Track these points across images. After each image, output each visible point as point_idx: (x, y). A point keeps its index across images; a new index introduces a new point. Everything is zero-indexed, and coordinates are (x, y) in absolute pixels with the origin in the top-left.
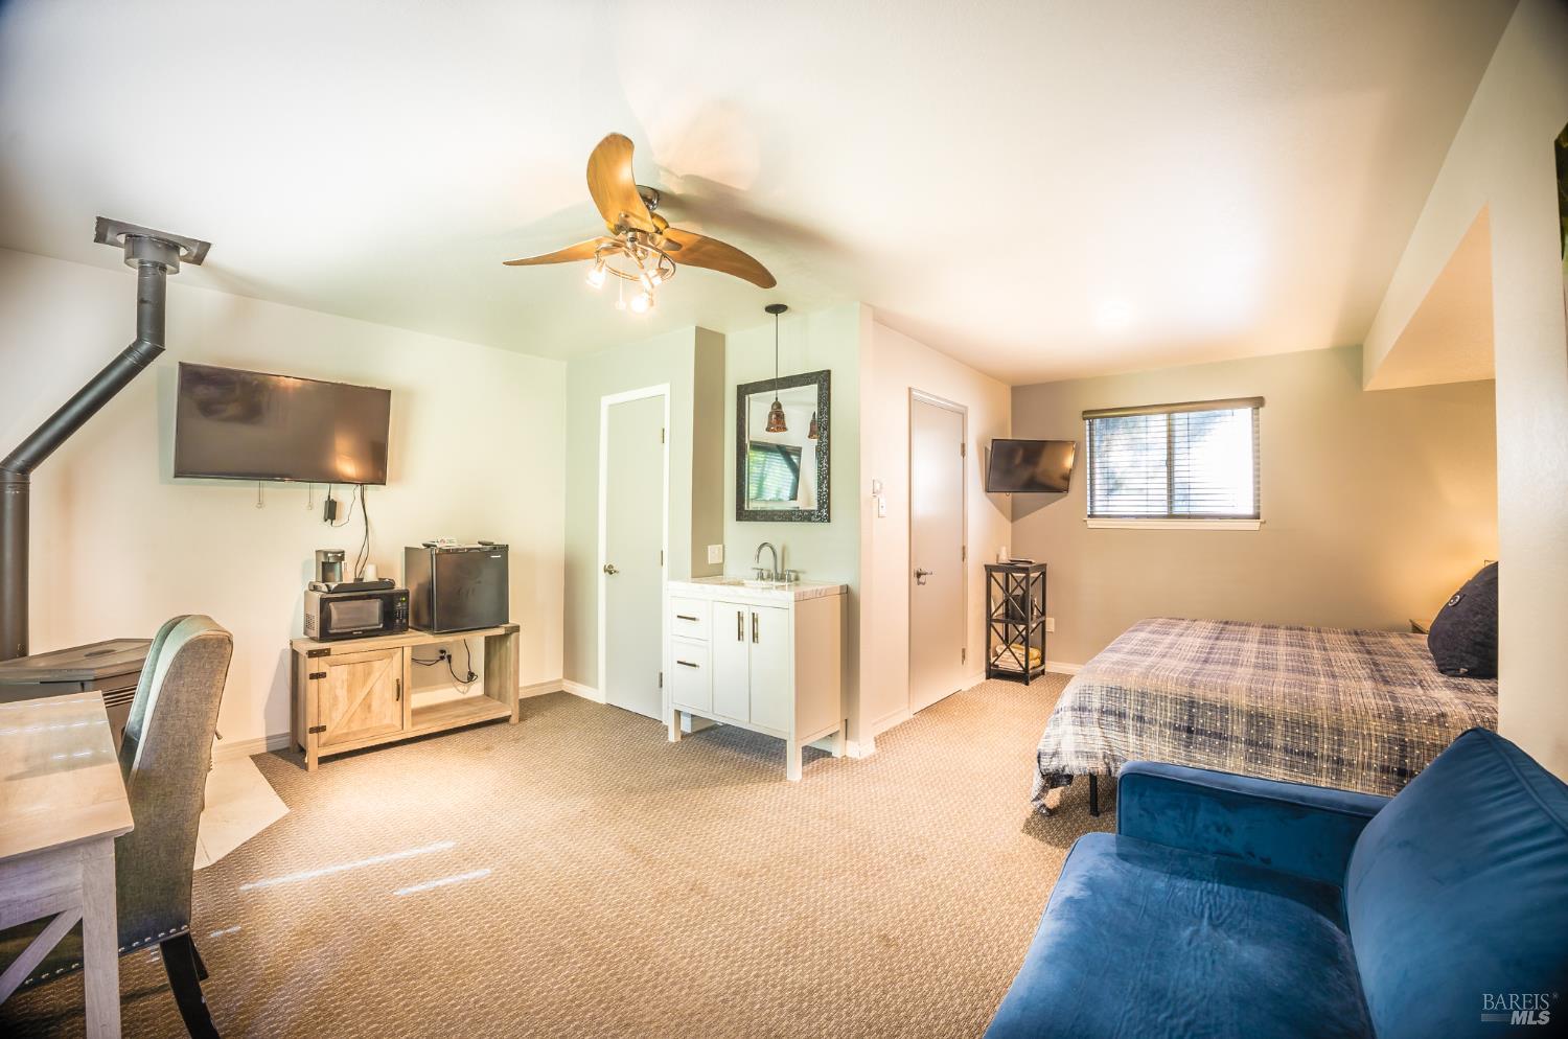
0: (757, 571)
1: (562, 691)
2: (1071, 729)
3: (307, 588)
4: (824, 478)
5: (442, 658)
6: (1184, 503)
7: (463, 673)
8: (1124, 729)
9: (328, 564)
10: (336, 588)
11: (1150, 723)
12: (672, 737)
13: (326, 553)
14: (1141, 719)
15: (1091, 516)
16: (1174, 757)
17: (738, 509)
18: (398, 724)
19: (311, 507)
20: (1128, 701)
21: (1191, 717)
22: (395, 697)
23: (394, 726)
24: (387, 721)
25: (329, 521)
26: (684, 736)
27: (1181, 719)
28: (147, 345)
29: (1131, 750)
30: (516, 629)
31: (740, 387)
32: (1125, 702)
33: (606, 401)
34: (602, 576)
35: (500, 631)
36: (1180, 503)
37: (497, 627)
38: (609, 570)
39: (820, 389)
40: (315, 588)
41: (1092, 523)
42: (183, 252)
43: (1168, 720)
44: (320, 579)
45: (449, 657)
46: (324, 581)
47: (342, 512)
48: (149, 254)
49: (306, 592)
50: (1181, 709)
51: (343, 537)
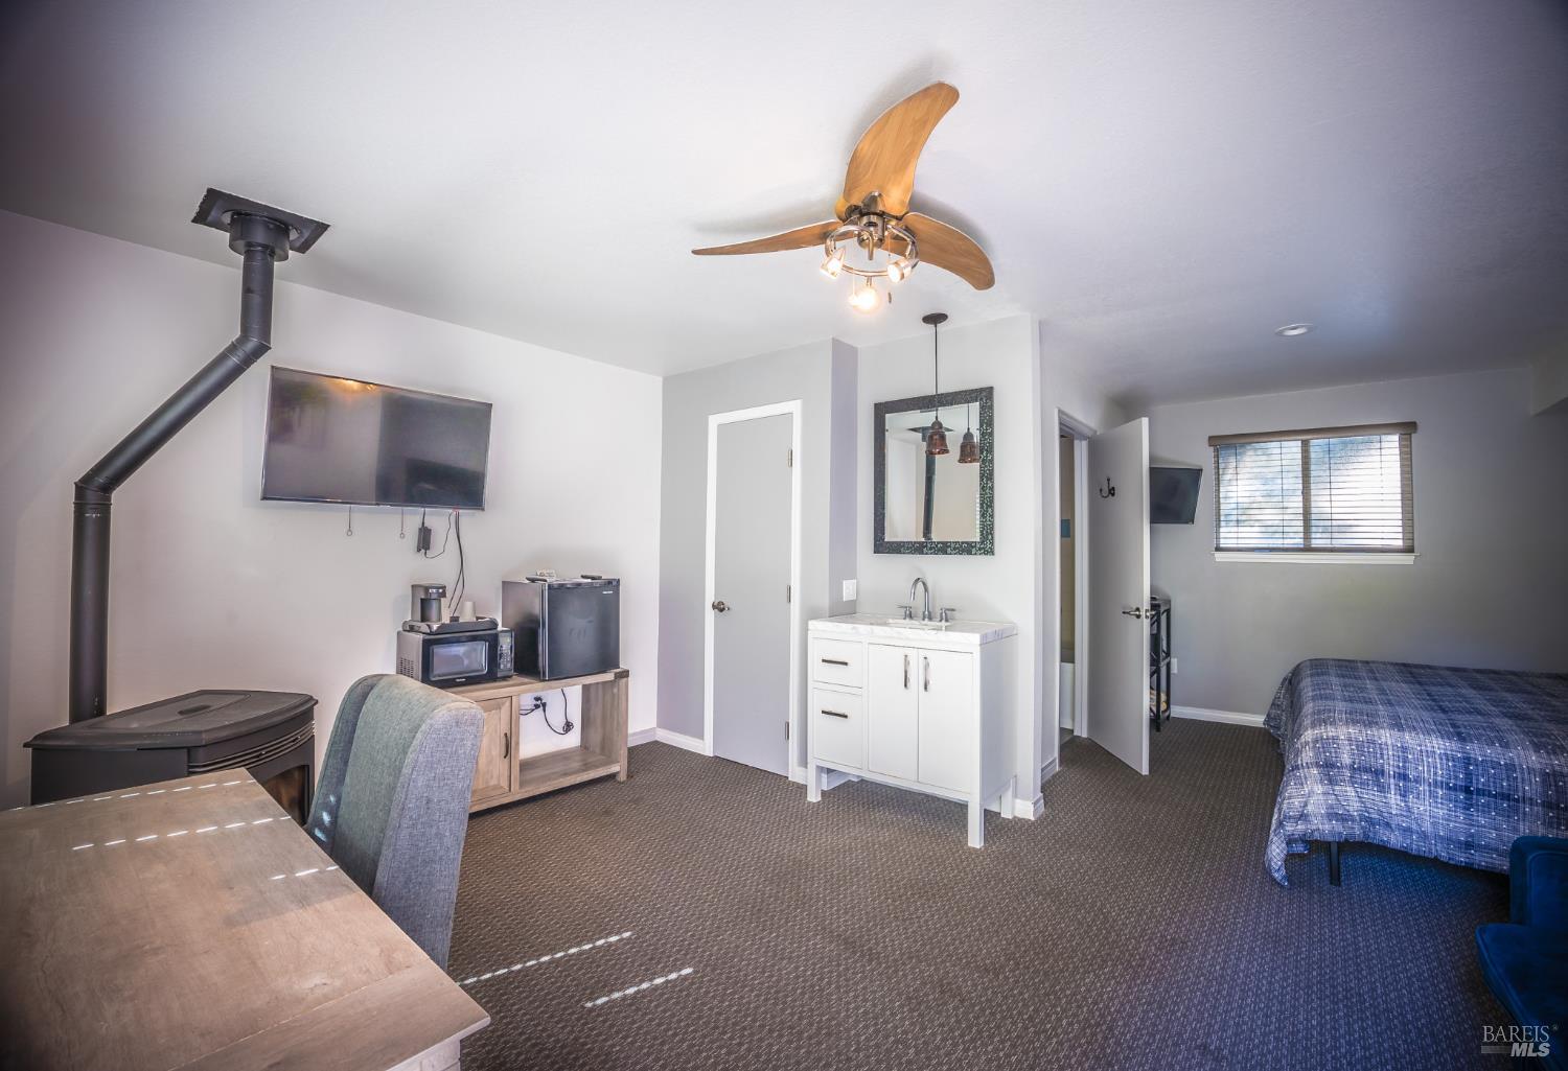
0: (903, 610)
1: (656, 742)
2: (1319, 789)
3: (401, 629)
4: (988, 506)
5: (537, 707)
6: (1324, 535)
7: (559, 723)
8: (1382, 789)
9: (425, 599)
10: (439, 628)
11: (1416, 781)
12: (813, 797)
13: (427, 589)
14: (1404, 777)
15: (1218, 549)
16: (1448, 820)
17: (876, 540)
18: (505, 784)
19: (402, 535)
20: (1385, 757)
21: (1468, 775)
22: (504, 753)
23: (502, 787)
24: (493, 782)
25: (423, 551)
26: (824, 793)
27: (1456, 778)
28: (253, 343)
29: (1394, 812)
30: (625, 674)
31: (877, 406)
32: (1382, 758)
33: (714, 421)
34: (710, 615)
35: (609, 676)
36: (1319, 535)
37: (604, 672)
38: (719, 607)
39: (982, 407)
40: (412, 629)
41: (1220, 557)
42: (293, 235)
43: (1439, 778)
44: (419, 618)
45: (544, 705)
46: (424, 619)
47: (437, 540)
48: (260, 236)
49: (398, 633)
50: (1454, 766)
51: (439, 568)
